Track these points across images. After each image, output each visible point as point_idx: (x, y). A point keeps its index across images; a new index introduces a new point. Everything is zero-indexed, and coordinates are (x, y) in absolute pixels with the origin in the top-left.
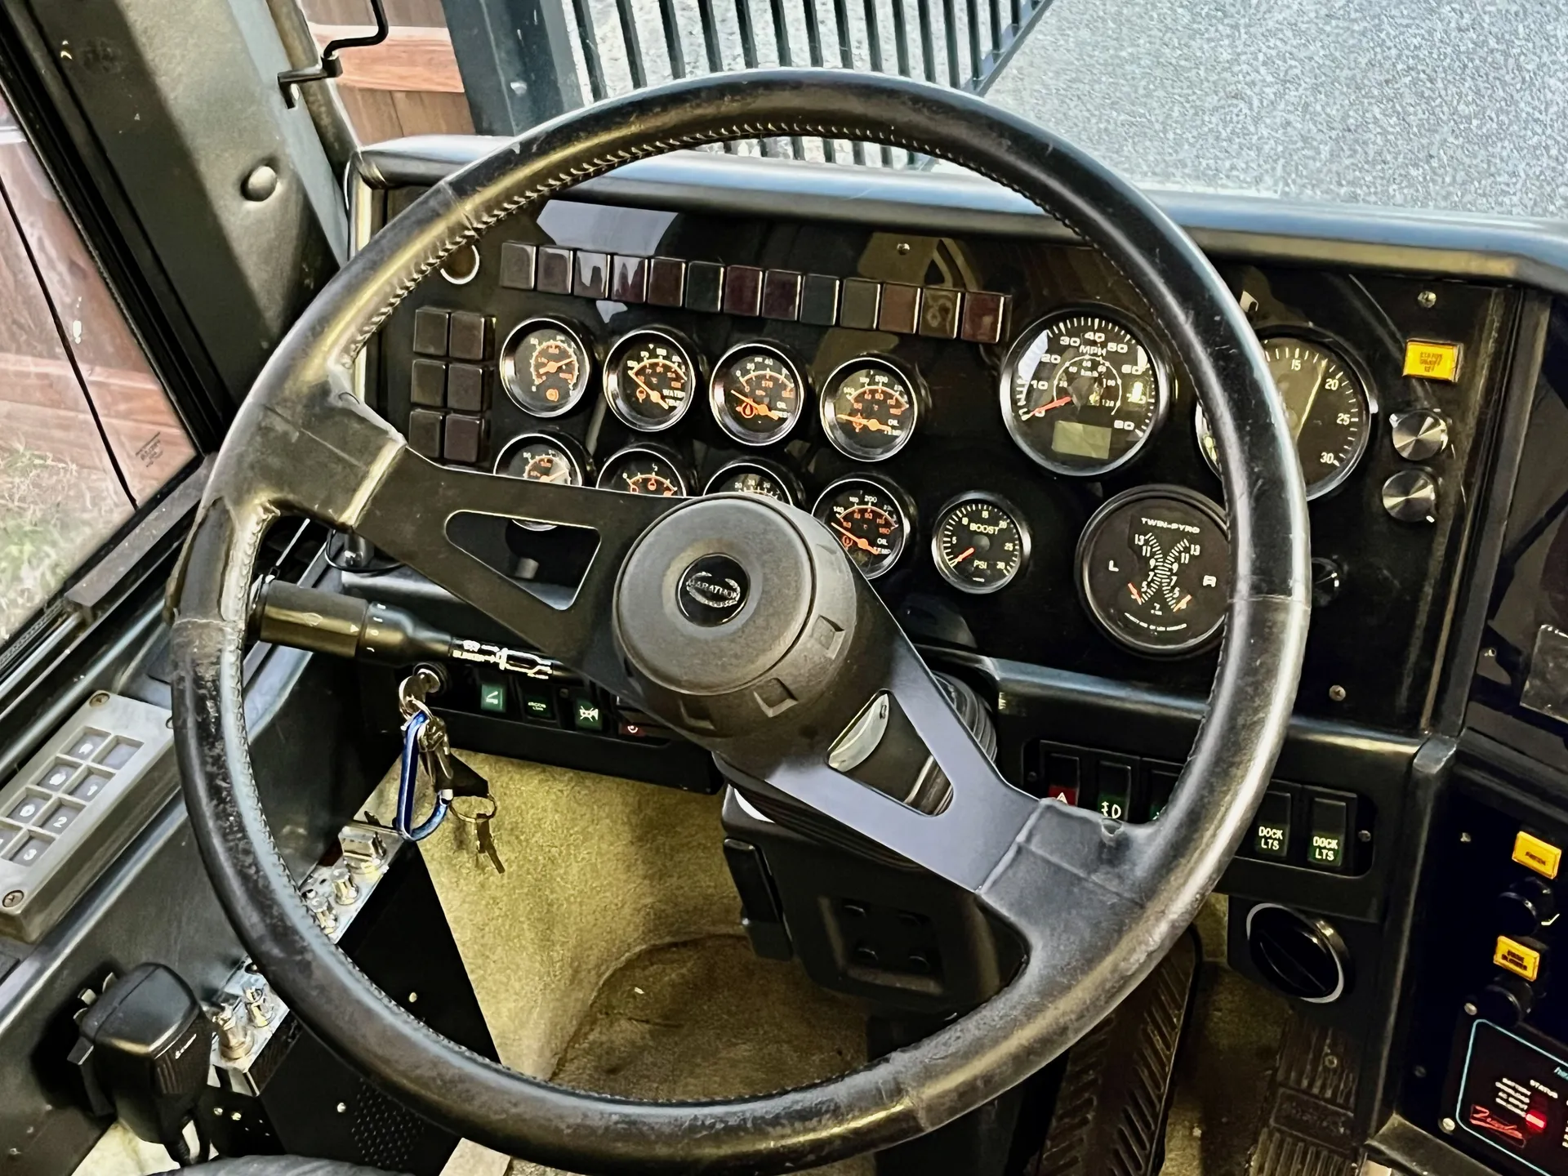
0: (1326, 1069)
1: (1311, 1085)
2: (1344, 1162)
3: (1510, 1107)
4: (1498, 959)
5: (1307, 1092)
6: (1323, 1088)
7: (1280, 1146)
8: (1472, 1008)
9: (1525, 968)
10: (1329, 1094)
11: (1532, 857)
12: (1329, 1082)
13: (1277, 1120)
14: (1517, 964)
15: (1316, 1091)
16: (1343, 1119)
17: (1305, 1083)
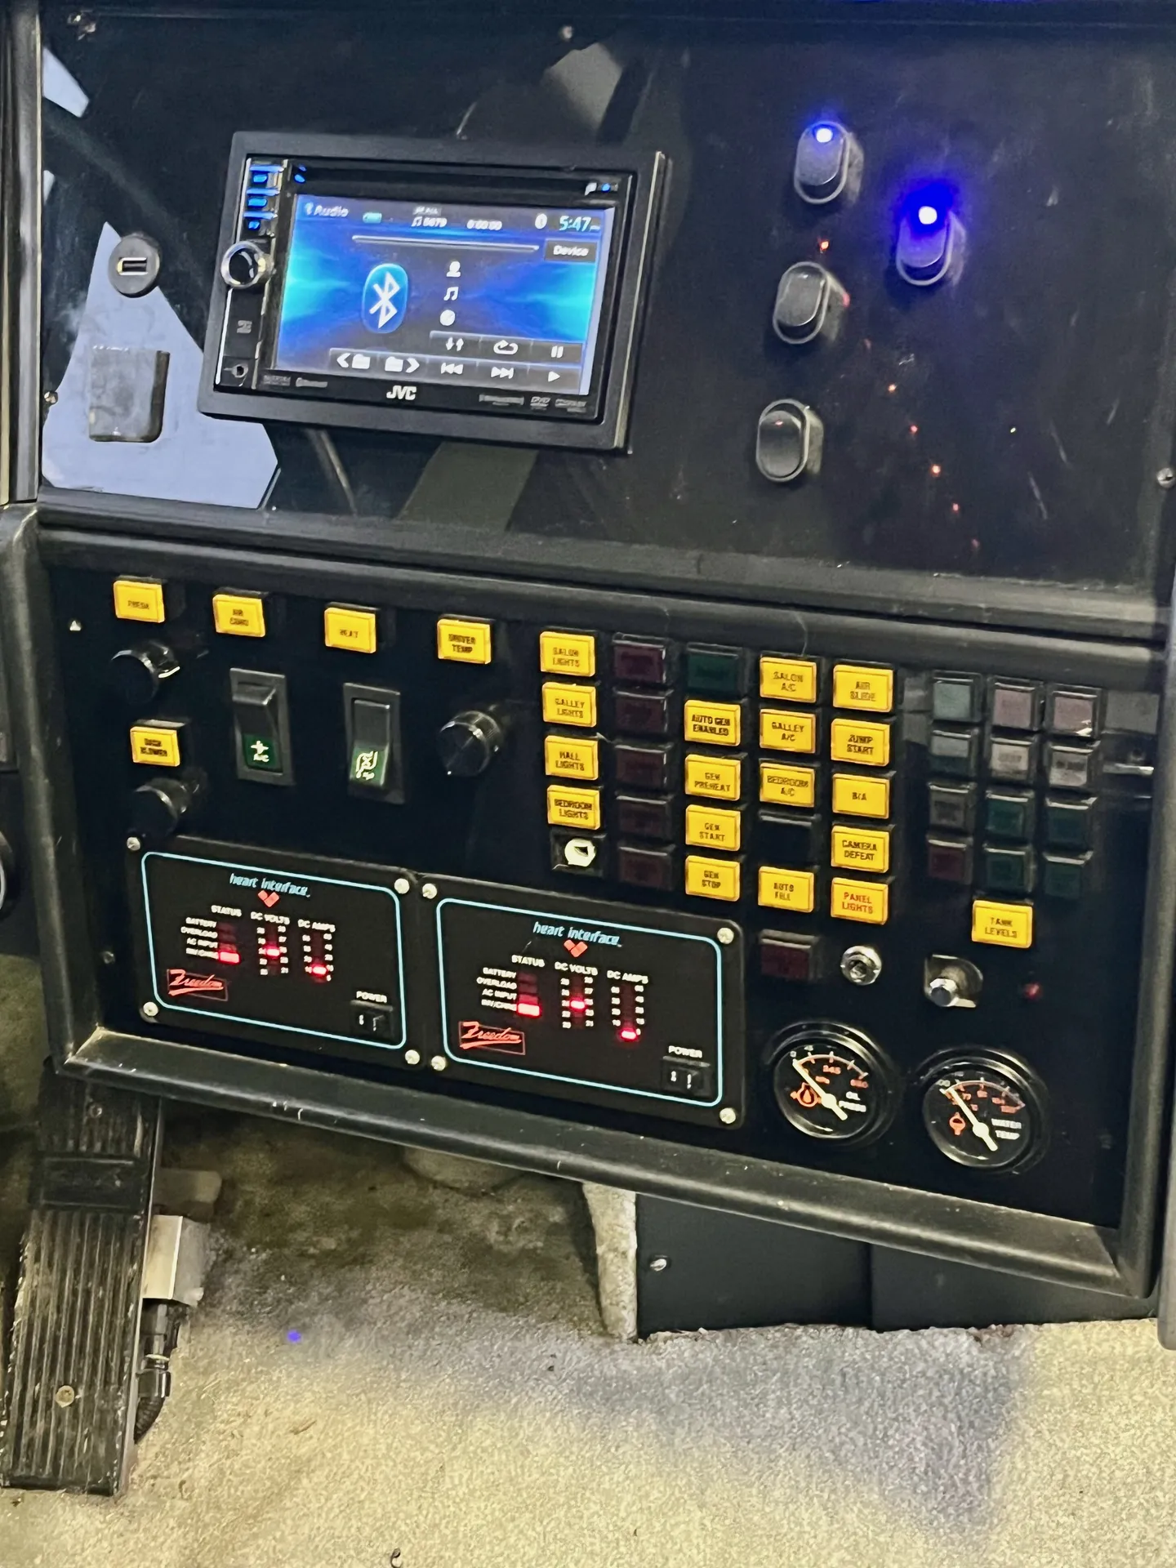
0: (90, 1121)
1: (77, 1145)
2: (125, 1219)
3: (203, 953)
4: (138, 757)
5: (76, 1152)
6: (91, 1145)
7: (54, 1224)
8: (134, 843)
9: (164, 753)
10: (98, 1146)
11: (136, 604)
12: (96, 1134)
13: (47, 1197)
14: (156, 752)
15: (84, 1148)
16: (118, 1170)
17: (71, 1143)
